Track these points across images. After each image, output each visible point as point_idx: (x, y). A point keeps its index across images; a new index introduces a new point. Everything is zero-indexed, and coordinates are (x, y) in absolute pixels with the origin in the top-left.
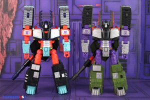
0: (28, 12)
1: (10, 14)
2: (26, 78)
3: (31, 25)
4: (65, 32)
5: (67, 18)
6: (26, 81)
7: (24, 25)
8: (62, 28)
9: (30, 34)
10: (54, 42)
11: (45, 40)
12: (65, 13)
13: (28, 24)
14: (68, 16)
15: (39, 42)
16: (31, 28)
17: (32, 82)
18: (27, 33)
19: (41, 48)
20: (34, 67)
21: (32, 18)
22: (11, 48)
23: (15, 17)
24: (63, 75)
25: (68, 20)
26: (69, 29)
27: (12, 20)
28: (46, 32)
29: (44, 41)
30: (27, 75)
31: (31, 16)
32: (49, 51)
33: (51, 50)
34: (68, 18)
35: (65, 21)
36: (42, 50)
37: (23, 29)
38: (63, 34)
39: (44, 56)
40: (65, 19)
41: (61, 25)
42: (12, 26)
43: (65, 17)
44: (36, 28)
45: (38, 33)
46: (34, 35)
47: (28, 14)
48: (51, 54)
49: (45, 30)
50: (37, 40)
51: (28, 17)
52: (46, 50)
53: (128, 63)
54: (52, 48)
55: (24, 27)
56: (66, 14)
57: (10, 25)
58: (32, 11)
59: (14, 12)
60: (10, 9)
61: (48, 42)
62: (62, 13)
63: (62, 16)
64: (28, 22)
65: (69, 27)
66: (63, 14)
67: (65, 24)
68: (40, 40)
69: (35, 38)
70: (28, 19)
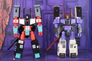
0: (16, 9)
1: (7, 10)
2: (16, 49)
3: (18, 17)
4: (39, 21)
6: (15, 50)
7: (14, 16)
8: (36, 18)
9: (17, 22)
10: (32, 27)
12: (37, 9)
14: (39, 11)
15: (23, 27)
17: (19, 51)
20: (20, 42)
21: (18, 13)
22: (8, 31)
23: (11, 12)
24: (38, 47)
27: (8, 14)
28: (27, 21)
29: (26, 26)
30: (16, 47)
31: (18, 11)
33: (30, 32)
34: (40, 12)
36: (25, 32)
37: (14, 19)
38: (37, 21)
39: (26, 35)
41: (36, 16)
42: (9, 18)
44: (21, 18)
45: (22, 22)
46: (20, 23)
47: (16, 10)
48: (30, 34)
49: (27, 19)
51: (16, 12)
52: (27, 31)
53: (81, 40)
55: (14, 18)
57: (7, 17)
58: (18, 8)
59: (10, 9)
60: (7, 7)
63: (36, 11)
64: (16, 15)
65: (40, 17)
66: (36, 10)
67: (38, 15)
68: (23, 25)
69: (21, 24)
70: (16, 13)
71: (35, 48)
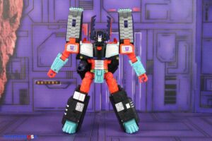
0: (74, 18)
3: (78, 37)
4: (127, 49)
5: (129, 28)
6: (65, 114)
7: (68, 37)
8: (122, 42)
9: (76, 50)
10: (110, 62)
11: (98, 59)
12: (126, 22)
13: (73, 36)
14: (130, 25)
15: (89, 61)
16: (78, 41)
18: (72, 48)
19: (91, 71)
21: (79, 27)
25: (132, 31)
26: (133, 44)
28: (100, 48)
31: (78, 24)
32: (103, 75)
34: (131, 28)
35: (127, 33)
37: (67, 42)
40: (126, 29)
41: (121, 38)
43: (126, 26)
44: (85, 41)
45: (87, 49)
46: (82, 52)
47: (74, 20)
49: (98, 44)
50: (86, 58)
51: (74, 25)
52: (99, 73)
54: (107, 71)
55: (68, 40)
56: (129, 22)
58: (79, 17)
61: (102, 62)
62: (122, 22)
63: (122, 25)
64: (73, 32)
65: (132, 41)
67: (126, 36)
68: (90, 58)
70: (74, 28)
71: (123, 109)
